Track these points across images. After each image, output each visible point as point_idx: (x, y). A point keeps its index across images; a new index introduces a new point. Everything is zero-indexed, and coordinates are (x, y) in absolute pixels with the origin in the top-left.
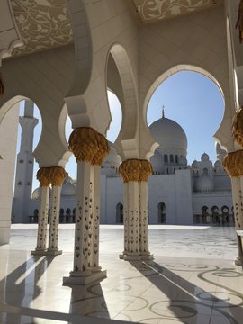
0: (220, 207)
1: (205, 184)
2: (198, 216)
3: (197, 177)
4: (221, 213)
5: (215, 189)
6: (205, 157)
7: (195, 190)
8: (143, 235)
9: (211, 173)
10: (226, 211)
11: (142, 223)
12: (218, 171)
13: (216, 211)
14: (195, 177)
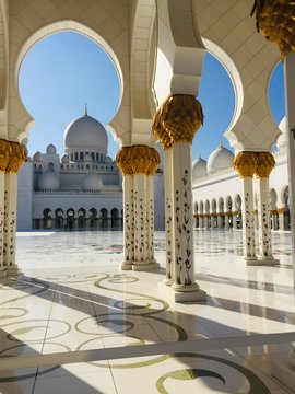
0: (65, 210)
1: (50, 182)
2: (37, 220)
3: (41, 173)
4: (65, 216)
5: (61, 189)
6: (51, 149)
7: (37, 188)
8: (9, 244)
9: (57, 168)
10: (71, 214)
11: (9, 228)
12: (65, 167)
13: (60, 214)
14: (38, 173)
